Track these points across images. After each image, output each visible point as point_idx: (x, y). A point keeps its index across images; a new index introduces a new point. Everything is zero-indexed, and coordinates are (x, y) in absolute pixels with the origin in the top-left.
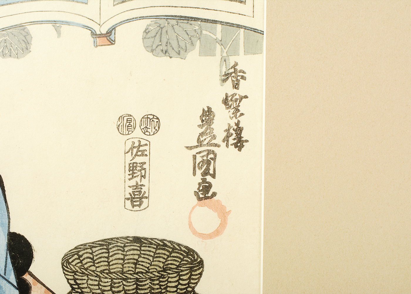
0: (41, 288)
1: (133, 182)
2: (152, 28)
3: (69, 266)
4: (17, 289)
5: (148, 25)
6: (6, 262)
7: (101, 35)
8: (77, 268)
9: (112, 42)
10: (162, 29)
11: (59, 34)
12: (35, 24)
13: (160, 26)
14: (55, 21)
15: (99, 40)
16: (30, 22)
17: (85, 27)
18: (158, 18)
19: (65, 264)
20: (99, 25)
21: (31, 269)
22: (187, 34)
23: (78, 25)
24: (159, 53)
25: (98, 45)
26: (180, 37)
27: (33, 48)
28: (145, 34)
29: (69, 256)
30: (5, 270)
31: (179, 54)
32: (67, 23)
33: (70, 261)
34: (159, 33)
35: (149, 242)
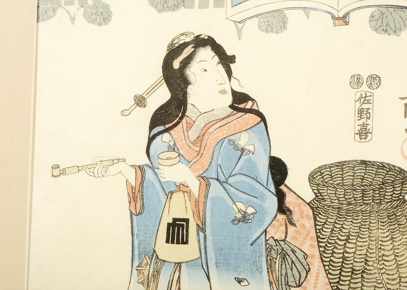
0: (293, 195)
1: (361, 122)
2: (376, 14)
3: (314, 180)
4: (276, 196)
5: (373, 12)
6: (268, 177)
7: (339, 18)
8: (320, 182)
9: (347, 23)
10: (383, 14)
11: (308, 17)
12: (290, 9)
13: (381, 13)
14: (305, 8)
15: (337, 22)
16: (286, 8)
17: (327, 12)
18: (381, 7)
19: (311, 179)
20: (338, 11)
21: (286, 182)
22: (402, 18)
23: (322, 11)
24: (381, 31)
25: (336, 25)
26: (396, 20)
27: (288, 26)
28: (371, 18)
29: (314, 173)
30: (267, 182)
31: (395, 32)
32: (314, 9)
33: (315, 176)
34: (381, 17)
35: (372, 164)
